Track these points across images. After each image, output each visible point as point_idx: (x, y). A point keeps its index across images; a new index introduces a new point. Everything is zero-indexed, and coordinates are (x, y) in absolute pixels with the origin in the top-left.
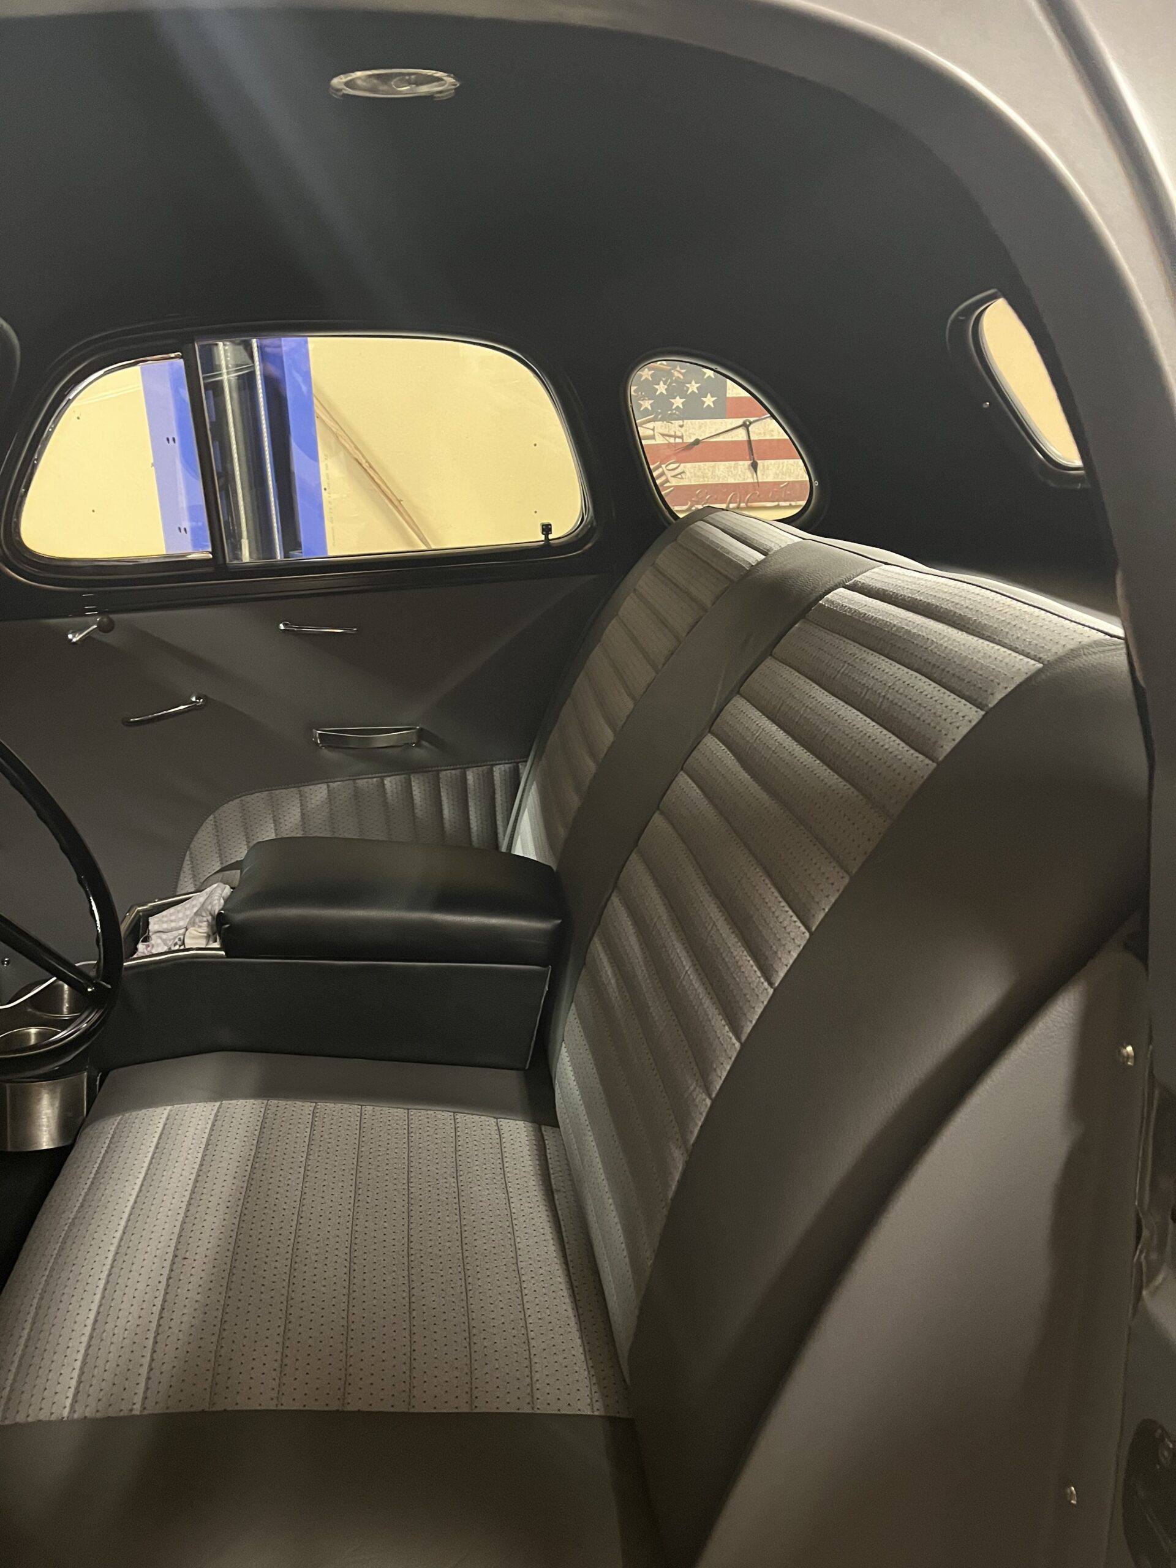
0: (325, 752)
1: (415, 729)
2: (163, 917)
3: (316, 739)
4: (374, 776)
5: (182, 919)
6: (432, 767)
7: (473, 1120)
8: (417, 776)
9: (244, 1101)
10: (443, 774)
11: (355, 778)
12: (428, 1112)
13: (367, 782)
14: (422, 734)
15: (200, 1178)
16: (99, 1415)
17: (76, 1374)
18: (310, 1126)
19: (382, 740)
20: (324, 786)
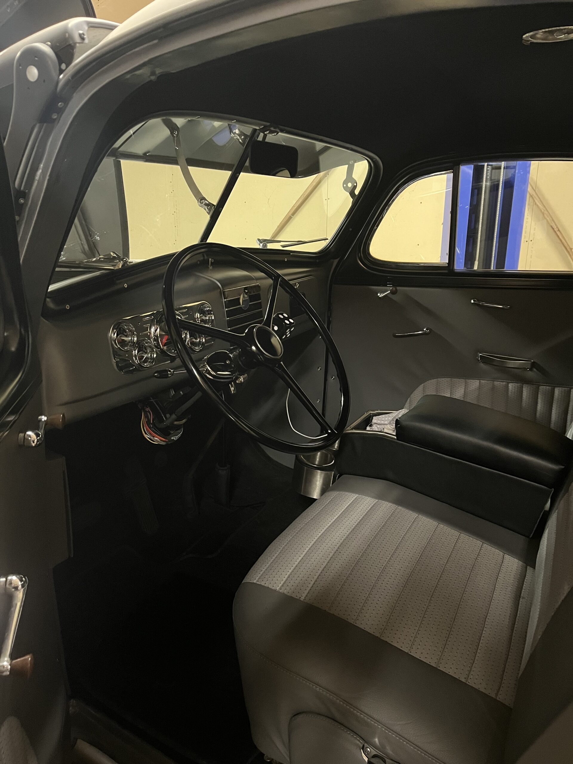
0: (482, 365)
1: (531, 361)
2: (379, 418)
3: (478, 358)
4: (504, 381)
5: (386, 421)
6: (536, 383)
7: (491, 549)
8: (527, 385)
9: (387, 503)
10: (541, 387)
11: (494, 380)
12: (470, 538)
13: (500, 383)
14: (534, 365)
15: (358, 526)
16: (288, 594)
17: (286, 577)
18: (411, 523)
19: (511, 364)
20: (478, 381)
